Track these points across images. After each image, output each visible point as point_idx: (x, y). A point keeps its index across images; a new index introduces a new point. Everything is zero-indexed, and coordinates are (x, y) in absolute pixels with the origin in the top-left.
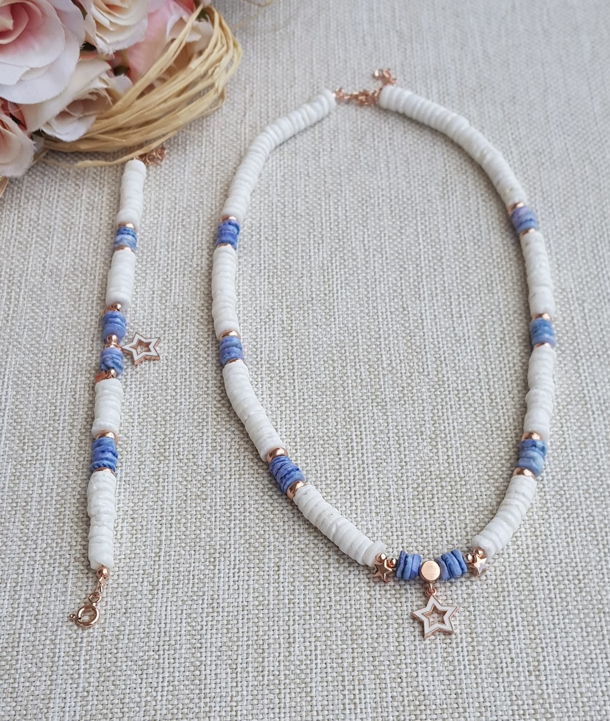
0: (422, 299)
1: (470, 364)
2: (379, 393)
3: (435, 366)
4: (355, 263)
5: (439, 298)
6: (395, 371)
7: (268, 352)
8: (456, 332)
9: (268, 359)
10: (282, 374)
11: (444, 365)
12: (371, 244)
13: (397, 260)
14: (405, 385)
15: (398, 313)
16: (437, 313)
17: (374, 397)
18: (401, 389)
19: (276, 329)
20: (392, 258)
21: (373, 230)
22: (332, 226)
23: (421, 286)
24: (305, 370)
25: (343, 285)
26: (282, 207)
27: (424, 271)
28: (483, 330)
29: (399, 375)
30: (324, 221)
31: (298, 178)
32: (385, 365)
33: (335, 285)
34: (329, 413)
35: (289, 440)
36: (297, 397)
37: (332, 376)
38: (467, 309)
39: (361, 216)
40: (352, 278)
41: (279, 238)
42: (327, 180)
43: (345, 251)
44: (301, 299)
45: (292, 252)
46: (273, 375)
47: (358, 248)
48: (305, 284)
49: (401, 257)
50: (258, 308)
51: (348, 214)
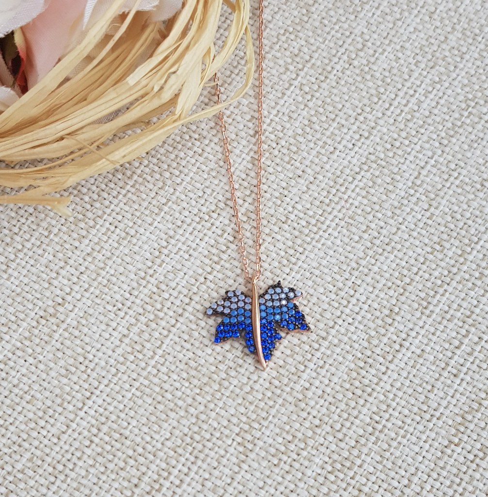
0: (427, 312)
1: (410, 460)
2: (256, 425)
3: (361, 432)
4: (384, 197)
5: (451, 326)
6: (303, 405)
7: (170, 268)
8: (432, 396)
9: (162, 278)
10: (161, 315)
11: (373, 439)
12: (428, 180)
13: (442, 229)
14: (299, 435)
15: (378, 313)
16: (428, 349)
17: (246, 427)
18: (290, 438)
19: (206, 239)
20: (439, 220)
21: (450, 158)
22: (400, 119)
23: (441, 291)
24: (194, 327)
25: (343, 223)
26: (360, 46)
27: (465, 268)
28: (469, 417)
29: (304, 414)
30: (396, 103)
31: (416, 12)
32: (298, 387)
33: (331, 217)
34: (172, 415)
35: (94, 422)
36: (153, 362)
37: (220, 358)
38: (474, 367)
39: (449, 125)
40: (362, 219)
41: (317, 95)
42: (450, 36)
43: (386, 171)
44: (272, 212)
45: (318, 128)
46: (149, 308)
47: (407, 175)
48: (295, 190)
49: (452, 227)
50: (209, 191)
51: (436, 111)
